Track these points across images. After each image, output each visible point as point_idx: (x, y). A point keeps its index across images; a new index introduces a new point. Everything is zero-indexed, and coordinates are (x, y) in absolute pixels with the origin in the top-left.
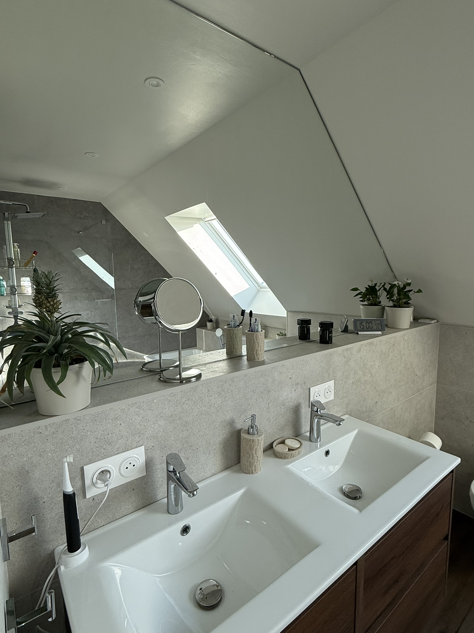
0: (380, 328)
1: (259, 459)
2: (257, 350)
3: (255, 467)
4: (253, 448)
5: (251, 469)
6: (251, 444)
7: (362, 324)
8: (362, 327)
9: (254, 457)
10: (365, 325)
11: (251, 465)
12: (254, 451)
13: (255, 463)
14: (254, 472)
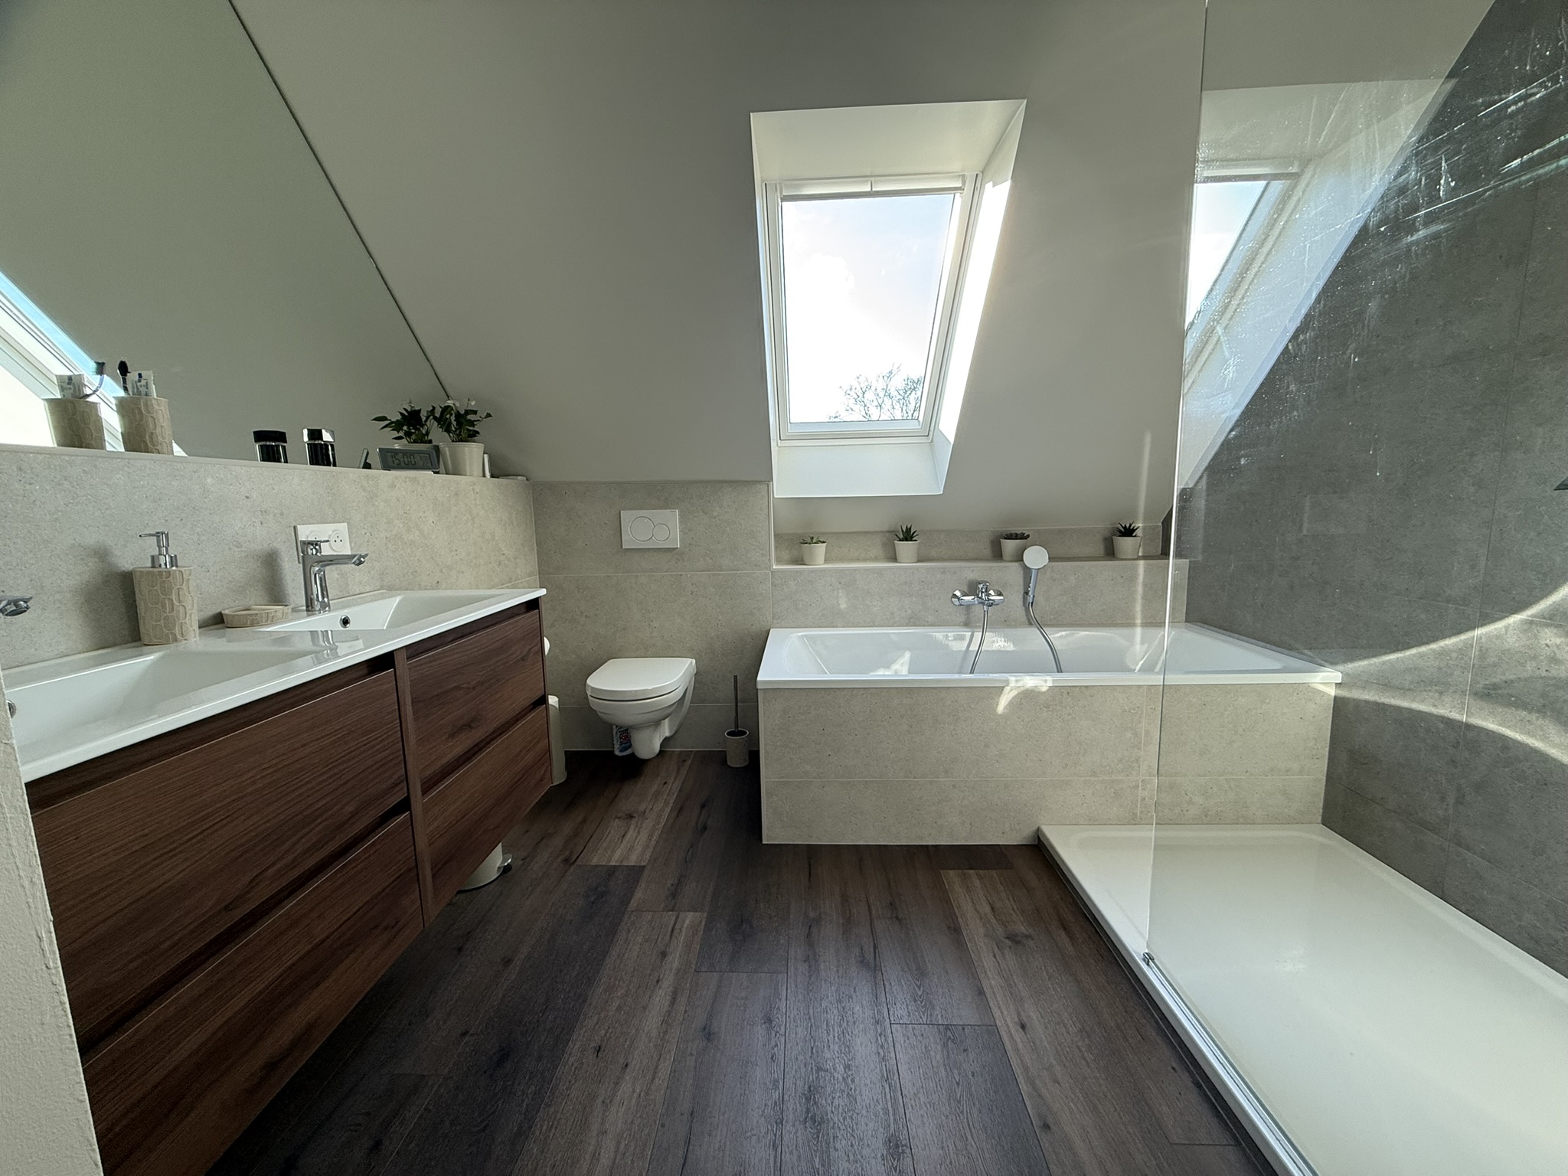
0: (429, 465)
1: (189, 612)
2: (152, 433)
3: (180, 628)
4: (171, 588)
5: (172, 633)
6: (164, 582)
7: (397, 457)
8: (396, 462)
9: (175, 607)
10: (402, 460)
11: (170, 623)
12: (173, 594)
13: (179, 619)
14: (179, 637)
